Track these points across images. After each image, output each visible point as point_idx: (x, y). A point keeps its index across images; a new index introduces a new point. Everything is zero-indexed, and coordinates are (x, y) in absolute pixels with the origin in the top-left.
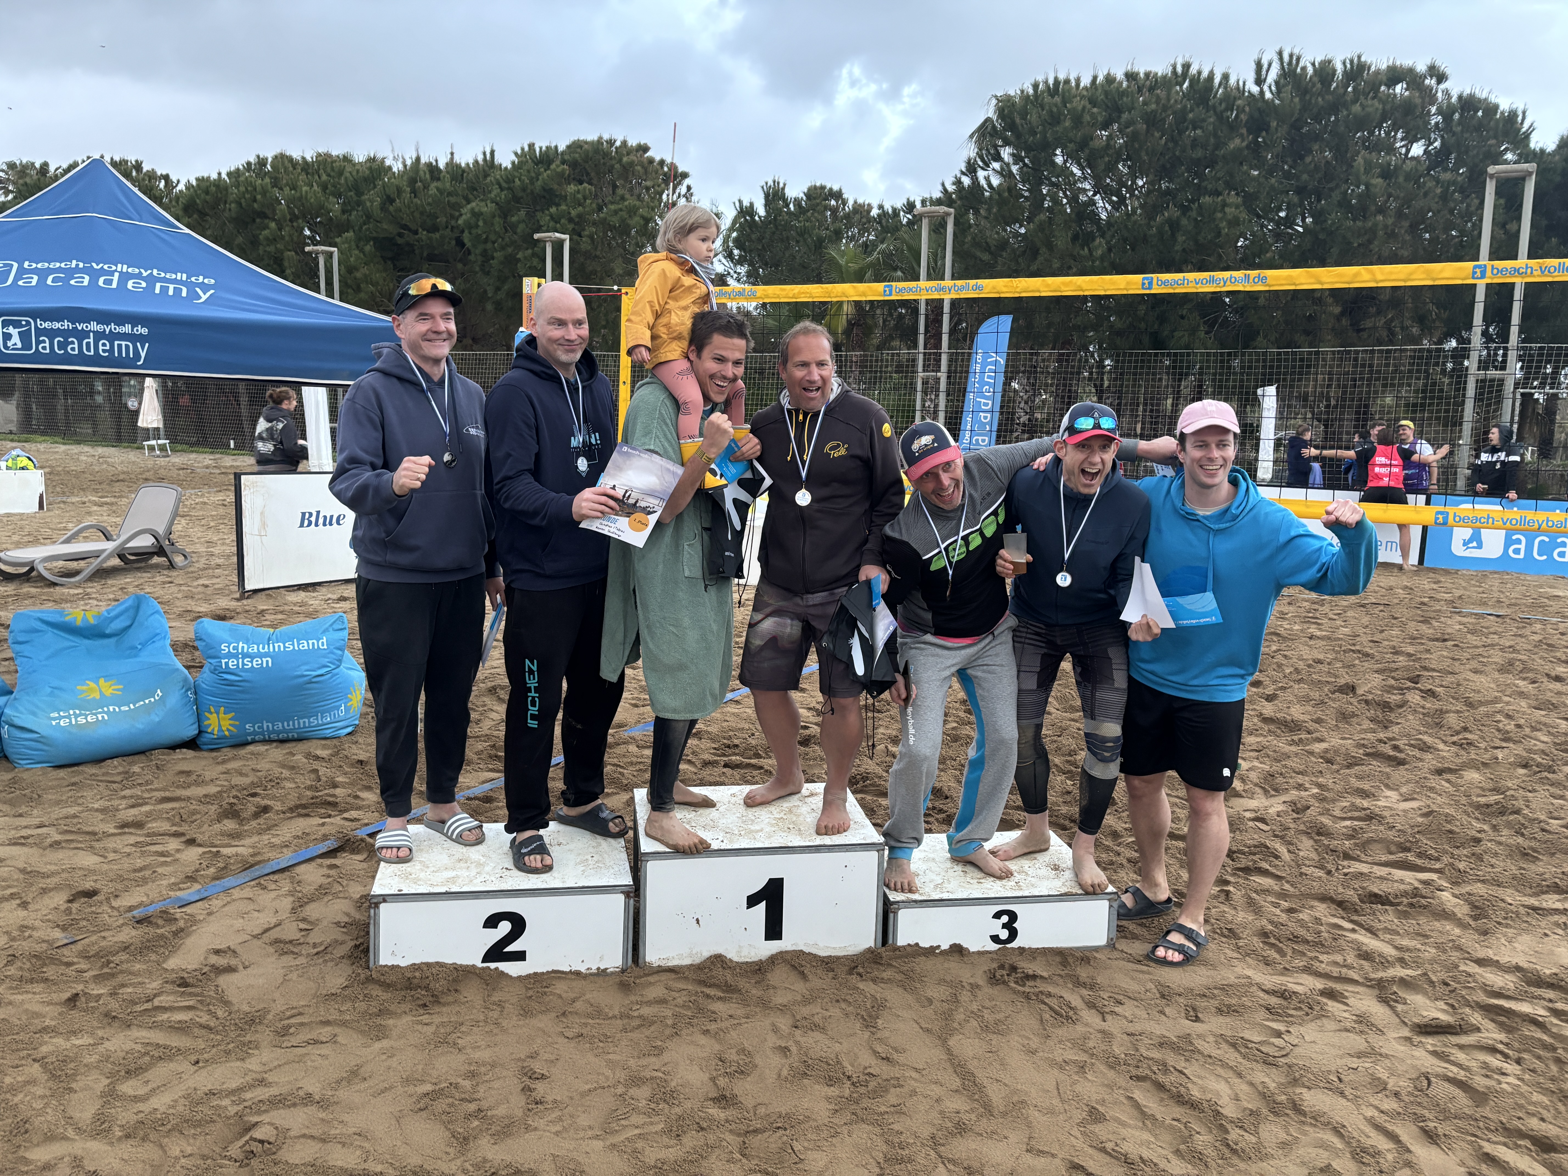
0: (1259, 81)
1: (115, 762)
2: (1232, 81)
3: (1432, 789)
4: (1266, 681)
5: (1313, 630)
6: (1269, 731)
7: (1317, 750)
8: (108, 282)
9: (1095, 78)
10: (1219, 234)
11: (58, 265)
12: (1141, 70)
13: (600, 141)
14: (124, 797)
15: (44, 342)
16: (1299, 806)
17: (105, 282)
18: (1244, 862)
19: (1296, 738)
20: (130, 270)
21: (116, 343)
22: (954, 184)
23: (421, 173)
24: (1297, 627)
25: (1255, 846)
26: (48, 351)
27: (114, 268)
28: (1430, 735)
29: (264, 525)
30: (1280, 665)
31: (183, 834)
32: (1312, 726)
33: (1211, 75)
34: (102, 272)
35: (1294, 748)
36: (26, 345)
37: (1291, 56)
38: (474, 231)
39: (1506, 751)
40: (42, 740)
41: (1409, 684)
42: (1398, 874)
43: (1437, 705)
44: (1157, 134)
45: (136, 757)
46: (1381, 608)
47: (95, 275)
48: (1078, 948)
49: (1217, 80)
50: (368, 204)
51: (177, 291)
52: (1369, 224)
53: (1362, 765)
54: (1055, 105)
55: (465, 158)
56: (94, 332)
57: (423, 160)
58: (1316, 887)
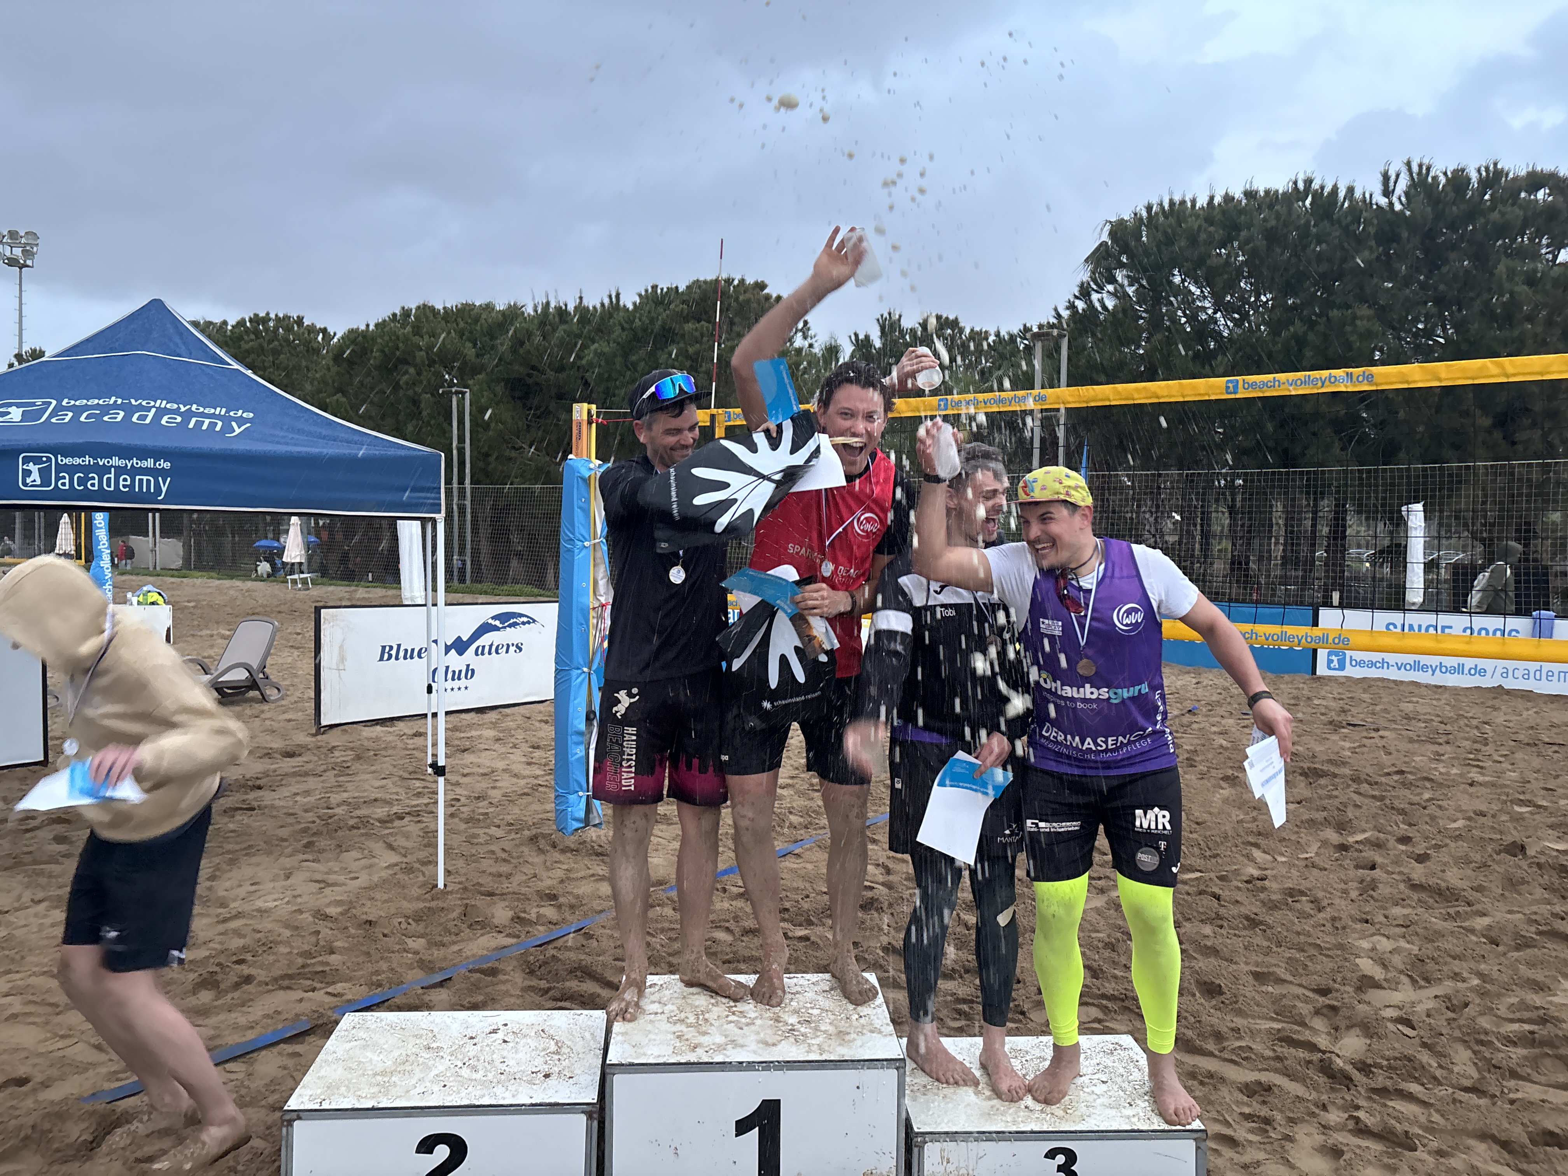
0: (1387, 192)
2: (1358, 194)
4: (1417, 837)
5: (1475, 775)
6: (1419, 900)
7: (1478, 927)
8: (142, 418)
9: (1212, 198)
10: (1350, 349)
11: (96, 401)
12: (1261, 186)
13: (717, 281)
15: (64, 478)
16: (1455, 1002)
17: (138, 418)
18: (1381, 1080)
19: (1452, 911)
20: (168, 406)
21: (137, 478)
22: (1067, 308)
23: (551, 317)
24: (1454, 771)
25: (1395, 1059)
26: (67, 487)
27: (152, 403)
29: (342, 659)
30: (1433, 818)
32: (1472, 895)
33: (1335, 189)
34: (140, 408)
35: (1449, 925)
36: (46, 482)
37: (1420, 166)
44: (1278, 250)
46: (1555, 748)
47: (130, 410)
49: (1342, 194)
50: (500, 347)
51: (213, 425)
52: (1516, 333)
53: (1535, 947)
54: (1170, 226)
55: (592, 301)
56: (115, 467)
57: (552, 305)
58: (1475, 1120)
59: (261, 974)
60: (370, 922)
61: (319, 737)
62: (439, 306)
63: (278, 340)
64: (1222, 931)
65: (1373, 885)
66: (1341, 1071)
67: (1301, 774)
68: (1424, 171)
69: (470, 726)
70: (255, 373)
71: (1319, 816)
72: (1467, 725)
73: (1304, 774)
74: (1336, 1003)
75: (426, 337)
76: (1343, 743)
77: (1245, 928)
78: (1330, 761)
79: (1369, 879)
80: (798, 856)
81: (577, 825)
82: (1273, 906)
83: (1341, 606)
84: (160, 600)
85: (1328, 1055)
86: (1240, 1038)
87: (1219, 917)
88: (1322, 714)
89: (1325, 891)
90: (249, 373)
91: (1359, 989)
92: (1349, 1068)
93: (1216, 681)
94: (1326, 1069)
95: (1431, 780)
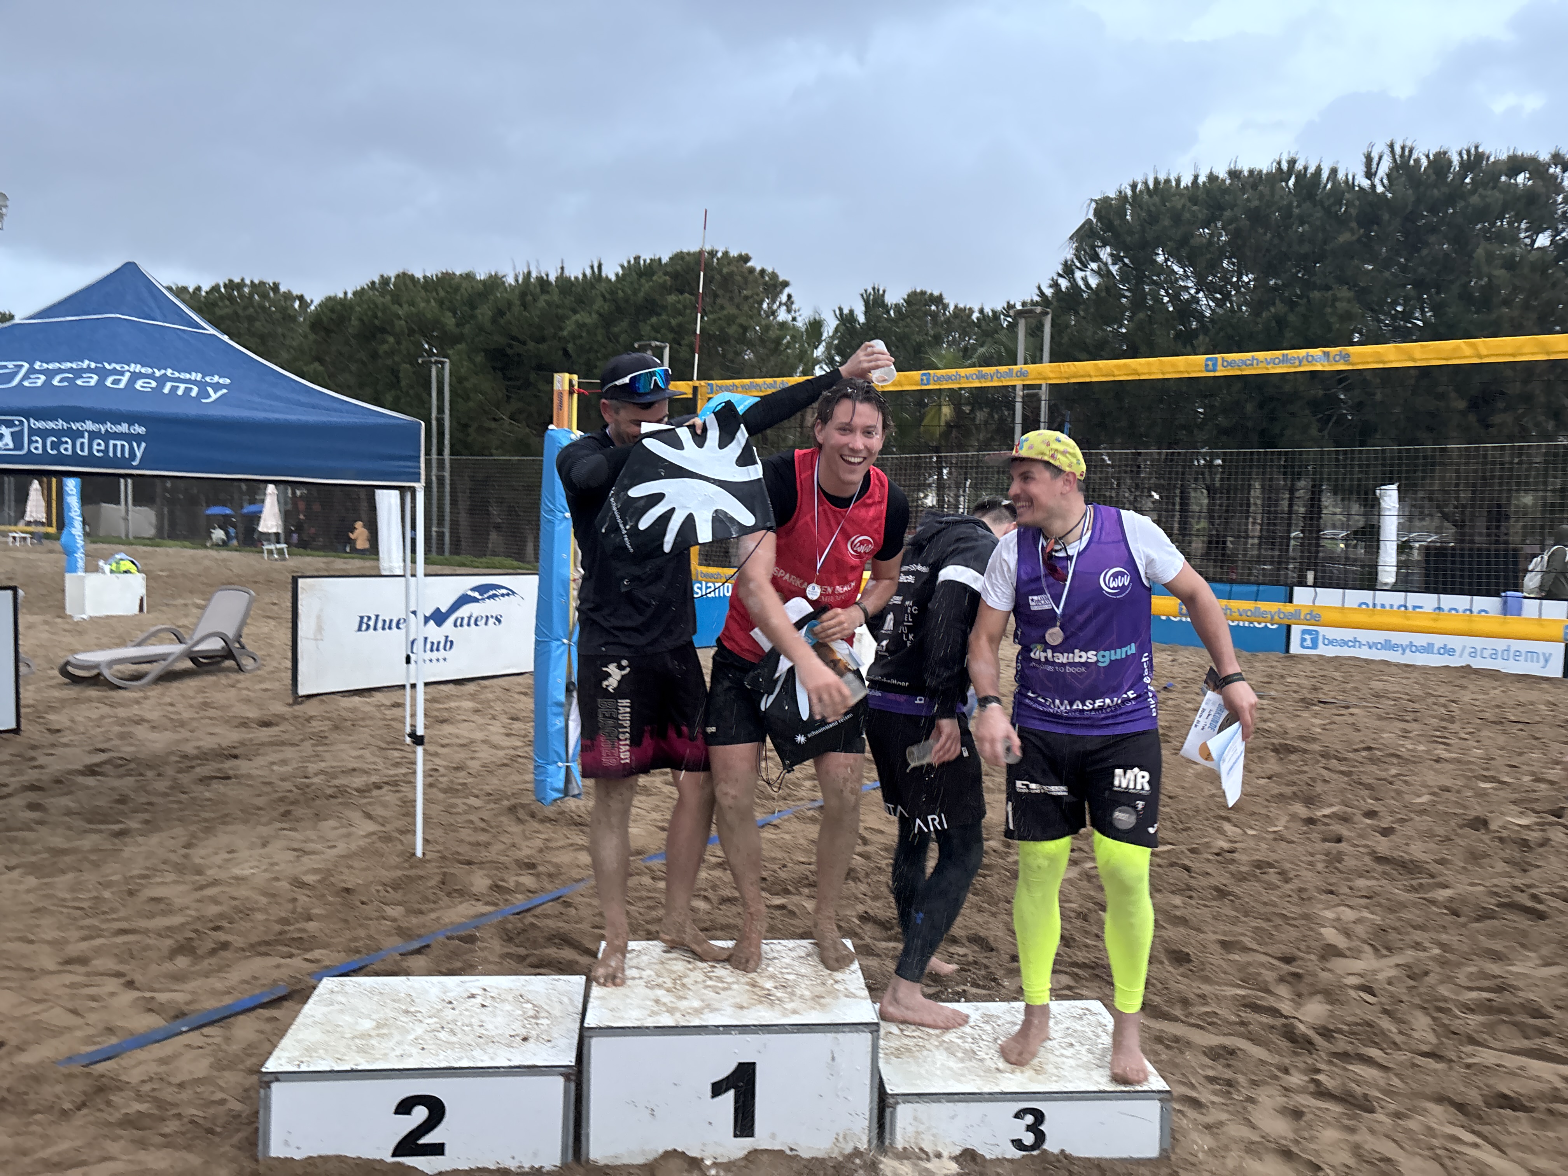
0: (1370, 174)
2: (1341, 176)
4: (1383, 811)
5: (1441, 752)
6: (1384, 873)
7: (1440, 899)
8: (117, 382)
9: (1196, 177)
10: (1330, 330)
11: (69, 365)
12: (1245, 167)
13: (701, 253)
14: (81, 928)
15: (37, 441)
16: (1416, 970)
17: (113, 383)
18: (1342, 1044)
19: (1415, 883)
20: (143, 370)
21: (112, 442)
22: (1051, 286)
23: (532, 288)
24: (1421, 748)
25: (1357, 1024)
26: (39, 451)
27: (126, 368)
29: (320, 629)
30: (1399, 793)
31: (125, 975)
32: (1435, 868)
33: (1319, 170)
34: (114, 372)
35: (1412, 896)
36: (18, 445)
37: (1403, 148)
38: (577, 342)
41: (1553, 819)
44: (1261, 230)
47: (103, 374)
48: (1120, 1160)
49: (1325, 175)
50: (480, 317)
51: (188, 390)
52: (1494, 316)
53: (1494, 918)
54: (1154, 205)
55: (574, 272)
56: (89, 432)
57: (534, 275)
58: (1432, 1084)
59: (237, 941)
60: (347, 890)
61: (297, 707)
62: (419, 275)
63: (253, 307)
64: (1192, 902)
65: (1339, 857)
66: (1304, 1035)
67: (1273, 751)
68: (1407, 150)
69: (449, 697)
70: (231, 339)
71: (1288, 790)
72: (1435, 704)
73: (1276, 750)
74: (1301, 971)
75: (405, 306)
76: (1313, 720)
77: (1214, 899)
78: (1302, 738)
79: (1334, 852)
80: (776, 826)
81: (556, 795)
82: (1242, 878)
83: (1315, 585)
84: (133, 568)
85: (1292, 1020)
86: (1206, 1004)
87: (1189, 888)
88: (1295, 692)
89: (1292, 863)
90: (225, 338)
91: (1323, 958)
92: (1311, 1033)
93: (1193, 659)
94: (1290, 1034)
95: (1398, 756)
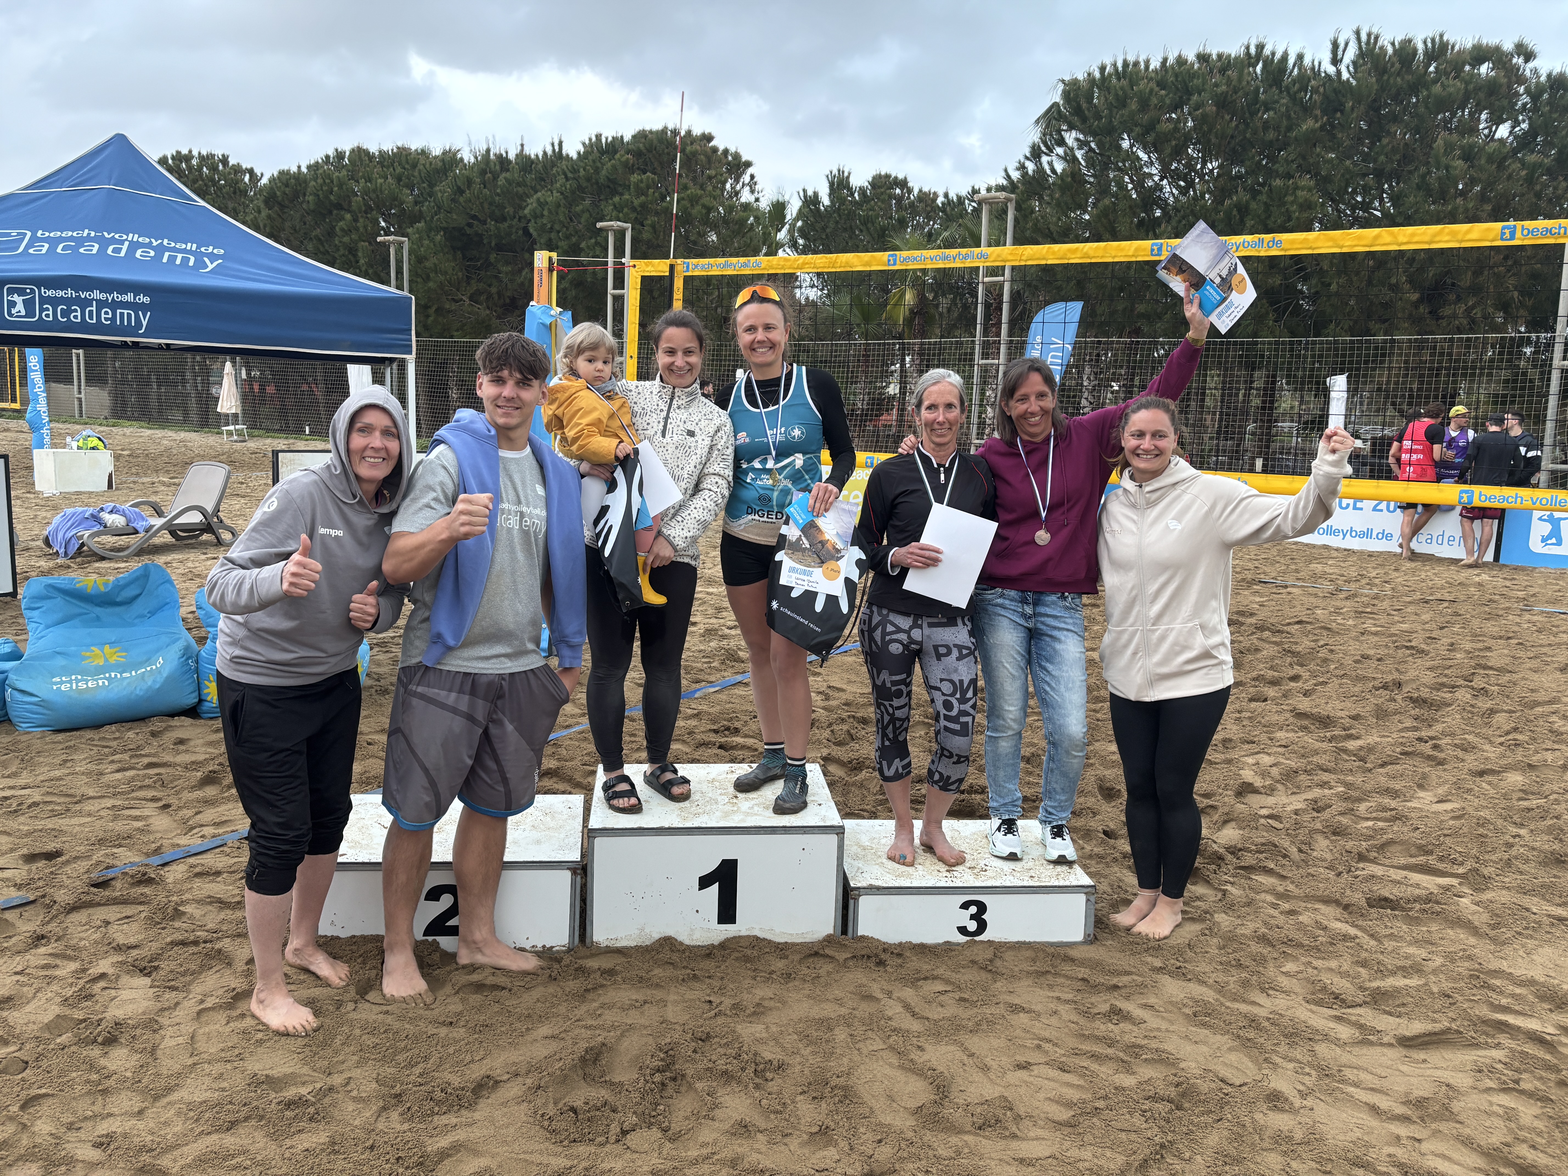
0: (1336, 60)
1: (113, 727)
2: (1307, 62)
3: (1469, 790)
5: (1369, 625)
6: (1303, 727)
7: (1351, 748)
8: (117, 251)
9: (1165, 60)
10: (1290, 218)
11: (70, 234)
12: (1213, 50)
13: (664, 130)
14: (113, 762)
15: (47, 309)
16: (1320, 804)
17: (113, 251)
18: (1249, 859)
19: (1329, 734)
20: (141, 239)
21: (119, 311)
22: (1018, 169)
23: (491, 165)
24: (1351, 622)
25: (1263, 844)
26: (50, 319)
27: (125, 237)
28: (1477, 735)
30: (1325, 660)
31: (160, 799)
32: (1347, 722)
33: (1285, 56)
34: (112, 241)
35: (1325, 745)
37: (1369, 35)
38: (539, 221)
39: (1558, 753)
40: (43, 704)
41: (1462, 682)
42: (1416, 877)
43: (1489, 705)
44: (1227, 117)
45: (135, 724)
46: (1446, 604)
47: (104, 243)
48: (1052, 944)
49: (1291, 61)
50: (440, 195)
51: (185, 261)
52: (1450, 206)
53: (1397, 764)
54: (1122, 88)
55: (534, 149)
56: (96, 300)
57: (493, 152)
58: (1323, 889)
66: (1215, 853)
68: (1372, 40)
74: (1219, 805)
75: (362, 182)
76: (1252, 598)
79: (1260, 710)
83: (1263, 472)
90: (212, 208)
91: (1240, 794)
95: (1329, 629)
